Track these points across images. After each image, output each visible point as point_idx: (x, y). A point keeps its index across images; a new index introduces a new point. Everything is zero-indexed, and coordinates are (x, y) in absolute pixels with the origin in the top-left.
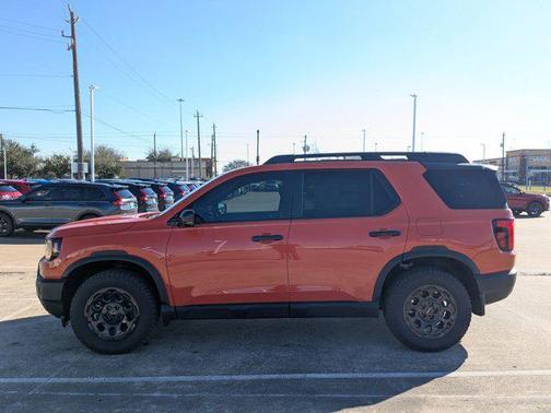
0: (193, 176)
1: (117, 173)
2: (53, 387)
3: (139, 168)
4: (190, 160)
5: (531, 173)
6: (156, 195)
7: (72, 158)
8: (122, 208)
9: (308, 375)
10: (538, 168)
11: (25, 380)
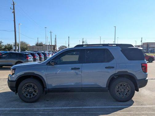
0: (49, 50)
1: (27, 50)
2: (11, 111)
3: (33, 48)
4: (48, 45)
5: (150, 49)
6: (39, 56)
7: (13, 45)
8: (29, 60)
9: (84, 107)
10: (152, 48)
11: (3, 109)
